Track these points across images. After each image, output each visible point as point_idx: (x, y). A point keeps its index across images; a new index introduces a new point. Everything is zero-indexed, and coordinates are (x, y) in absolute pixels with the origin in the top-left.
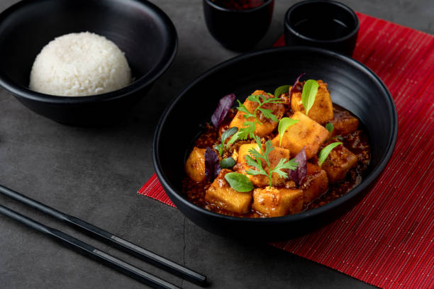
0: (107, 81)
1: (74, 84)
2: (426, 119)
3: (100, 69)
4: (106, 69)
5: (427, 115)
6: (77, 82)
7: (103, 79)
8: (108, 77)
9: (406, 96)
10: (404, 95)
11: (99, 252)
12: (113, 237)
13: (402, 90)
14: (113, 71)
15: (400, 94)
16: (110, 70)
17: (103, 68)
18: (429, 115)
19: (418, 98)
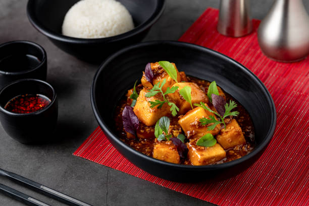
0: (109, 32)
1: (86, 31)
2: (291, 92)
3: (105, 24)
4: (110, 24)
5: (291, 89)
6: (87, 30)
7: (107, 31)
8: (111, 30)
9: (276, 76)
10: (274, 75)
11: (32, 199)
12: (42, 187)
13: (273, 71)
14: (115, 26)
15: (271, 75)
16: (113, 25)
17: (108, 23)
18: (293, 89)
19: (285, 77)
